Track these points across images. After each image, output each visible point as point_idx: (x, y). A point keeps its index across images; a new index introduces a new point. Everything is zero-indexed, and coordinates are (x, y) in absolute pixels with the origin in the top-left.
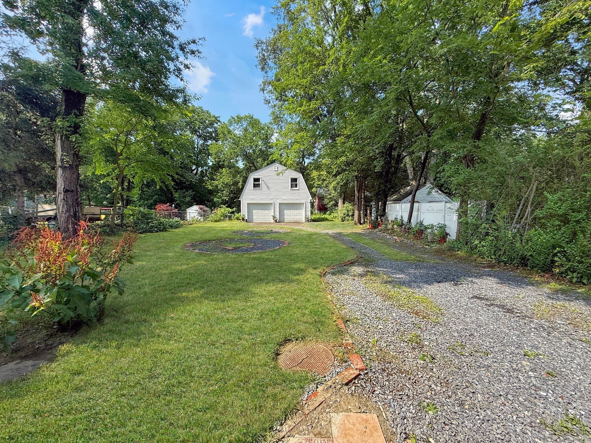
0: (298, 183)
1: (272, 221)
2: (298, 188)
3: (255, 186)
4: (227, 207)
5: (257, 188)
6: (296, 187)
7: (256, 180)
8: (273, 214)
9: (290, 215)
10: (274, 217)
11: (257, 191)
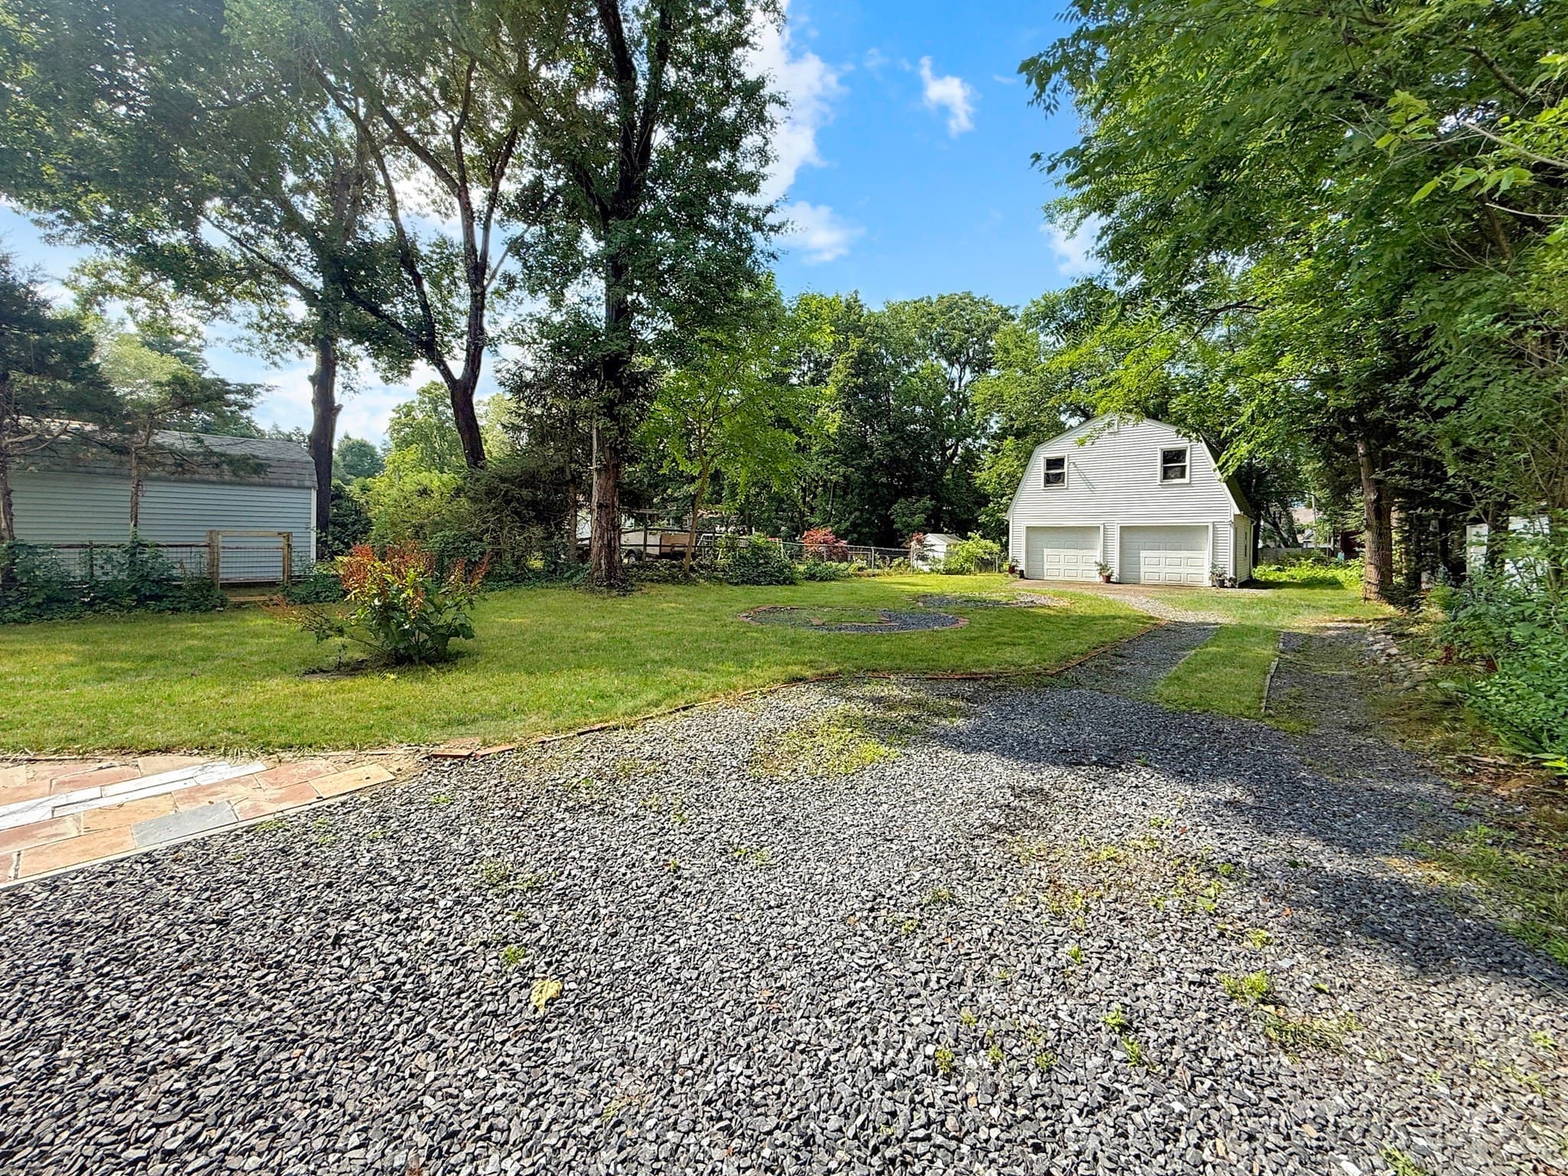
0: (1187, 463)
1: (1099, 579)
2: (1186, 480)
3: (1050, 480)
4: (983, 537)
5: (1055, 487)
6: (1183, 476)
7: (1055, 463)
8: (1099, 559)
9: (1155, 564)
10: (1103, 568)
11: (1056, 493)
